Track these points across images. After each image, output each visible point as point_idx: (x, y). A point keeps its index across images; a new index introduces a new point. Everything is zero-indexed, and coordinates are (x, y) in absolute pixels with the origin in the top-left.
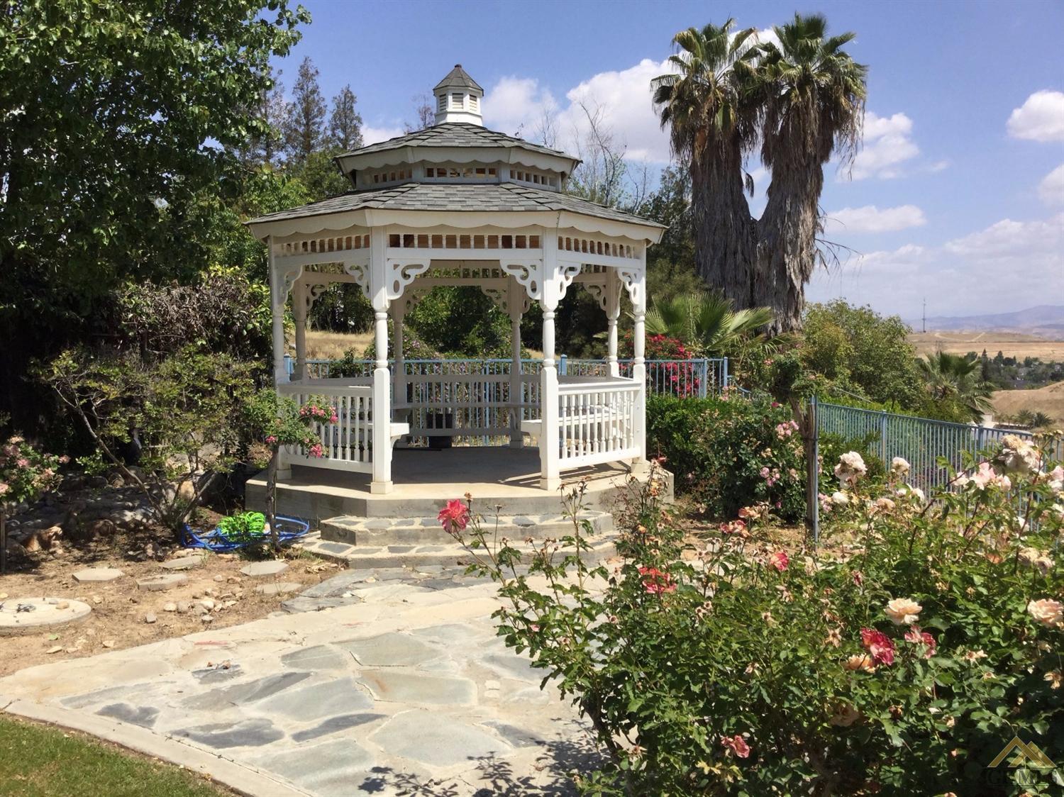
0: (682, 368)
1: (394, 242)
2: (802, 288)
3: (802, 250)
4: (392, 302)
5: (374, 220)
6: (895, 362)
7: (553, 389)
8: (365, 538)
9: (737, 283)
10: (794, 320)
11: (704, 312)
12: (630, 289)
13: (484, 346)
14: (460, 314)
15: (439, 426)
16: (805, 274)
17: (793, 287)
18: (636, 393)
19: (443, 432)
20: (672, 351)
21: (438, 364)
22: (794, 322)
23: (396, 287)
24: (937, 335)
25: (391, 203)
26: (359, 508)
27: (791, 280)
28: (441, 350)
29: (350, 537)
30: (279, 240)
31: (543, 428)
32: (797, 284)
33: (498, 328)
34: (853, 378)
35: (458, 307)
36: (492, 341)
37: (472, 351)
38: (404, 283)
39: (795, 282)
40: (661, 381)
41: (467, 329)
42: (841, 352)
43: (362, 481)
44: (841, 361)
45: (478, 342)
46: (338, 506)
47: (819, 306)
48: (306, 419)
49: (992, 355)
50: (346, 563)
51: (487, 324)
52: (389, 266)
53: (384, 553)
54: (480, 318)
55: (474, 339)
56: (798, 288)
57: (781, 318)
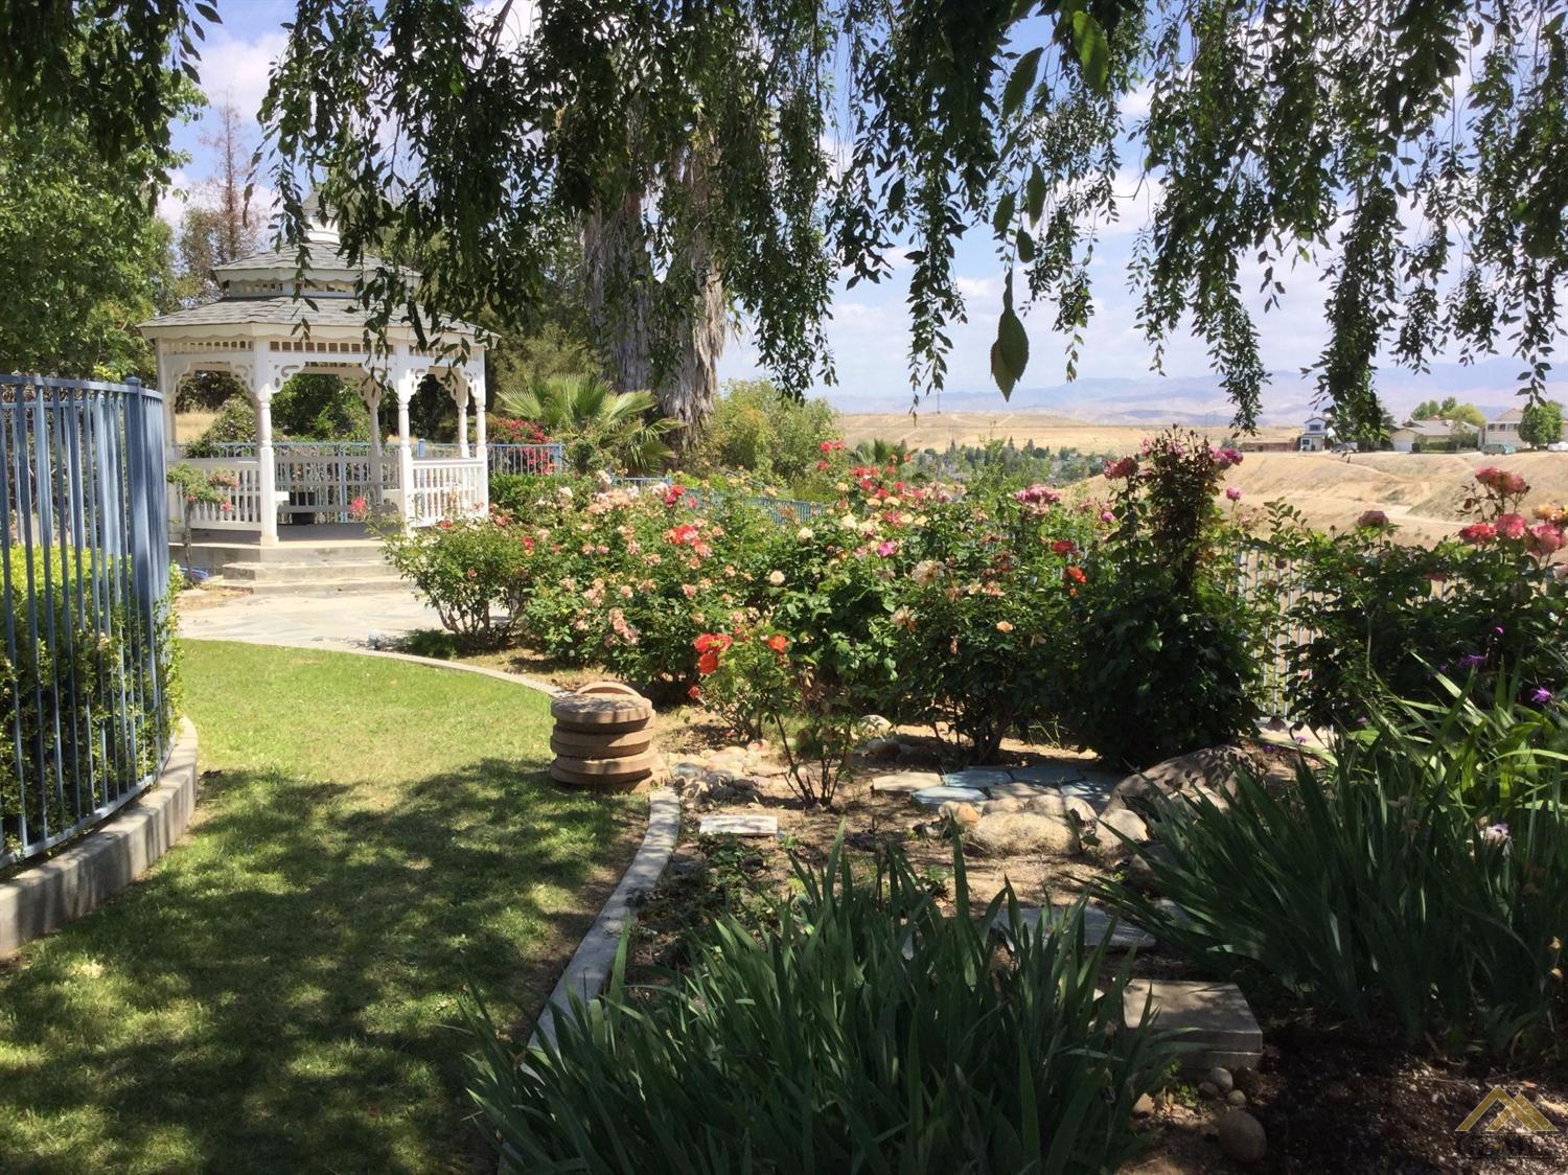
0: (538, 452)
1: (274, 346)
2: (712, 364)
3: (710, 320)
4: (275, 395)
5: (256, 331)
6: (819, 451)
7: (408, 464)
8: (263, 575)
9: (639, 356)
10: (704, 402)
11: (581, 396)
12: (471, 385)
13: (336, 428)
14: (306, 395)
15: (302, 503)
16: (714, 347)
17: (701, 363)
18: (479, 469)
19: (306, 509)
20: (530, 436)
21: (286, 447)
22: (703, 404)
23: (277, 384)
24: (954, 417)
25: (271, 317)
26: (255, 556)
27: (699, 355)
28: (287, 433)
29: (250, 575)
30: (166, 340)
31: (401, 495)
32: (706, 360)
33: (351, 410)
34: (775, 468)
35: (304, 388)
36: (344, 425)
37: (322, 435)
38: (283, 380)
39: (704, 357)
40: (518, 465)
41: (316, 412)
42: (761, 438)
43: (255, 536)
44: (762, 449)
45: (329, 425)
46: (233, 555)
47: (743, 383)
48: (213, 484)
49: (1020, 445)
50: (251, 590)
51: (338, 407)
52: (272, 367)
53: (279, 584)
54: (330, 399)
55: (323, 421)
56: (707, 363)
57: (689, 400)
